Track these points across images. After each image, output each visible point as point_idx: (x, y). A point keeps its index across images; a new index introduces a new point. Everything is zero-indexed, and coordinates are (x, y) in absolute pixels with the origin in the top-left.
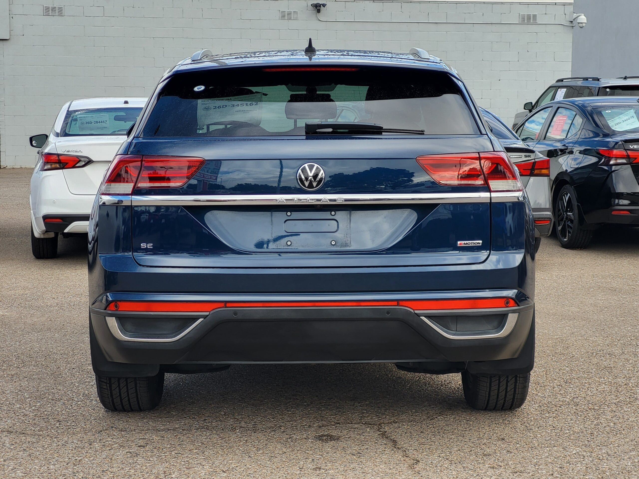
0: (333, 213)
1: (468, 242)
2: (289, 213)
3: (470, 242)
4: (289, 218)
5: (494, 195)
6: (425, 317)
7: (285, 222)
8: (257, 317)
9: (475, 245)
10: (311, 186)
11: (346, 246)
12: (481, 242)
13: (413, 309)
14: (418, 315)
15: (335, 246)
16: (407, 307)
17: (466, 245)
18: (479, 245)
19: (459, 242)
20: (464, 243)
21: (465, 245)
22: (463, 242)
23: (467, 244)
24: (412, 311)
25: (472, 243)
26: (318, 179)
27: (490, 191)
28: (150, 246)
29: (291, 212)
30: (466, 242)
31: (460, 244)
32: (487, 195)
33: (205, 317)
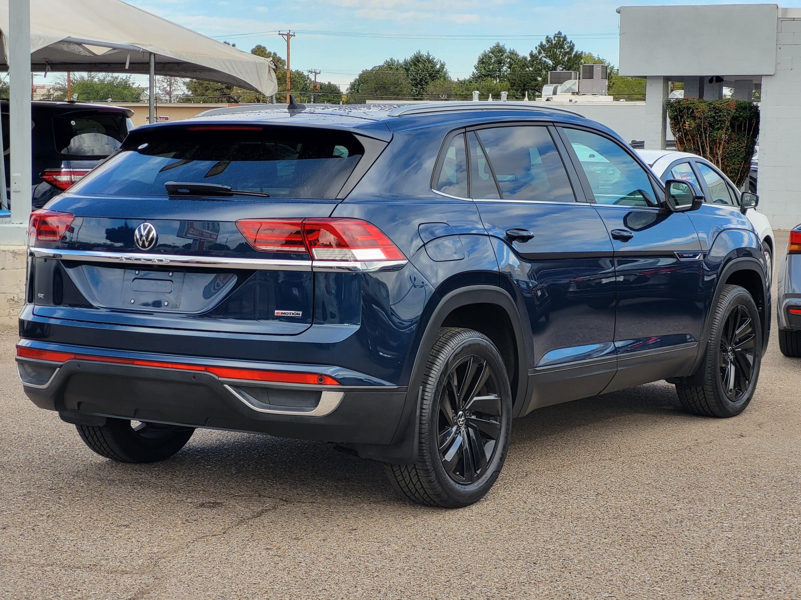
0: (171, 274)
1: (286, 312)
2: (137, 272)
3: (289, 312)
4: (138, 276)
5: (316, 264)
6: (230, 385)
7: (133, 280)
9: (293, 315)
10: (143, 246)
11: (175, 308)
12: (301, 313)
13: (217, 375)
15: (167, 307)
16: (213, 373)
17: (284, 315)
18: (298, 316)
19: (276, 311)
20: (282, 313)
21: (282, 315)
22: (281, 311)
23: (284, 313)
24: (217, 378)
25: (290, 313)
26: (149, 239)
27: (312, 259)
28: (42, 296)
29: (139, 271)
30: (283, 312)
31: (278, 313)
32: (308, 263)
33: (60, 367)
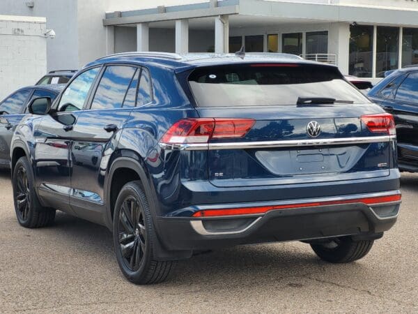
2: (299, 151)
6: (371, 207)
8: (292, 213)
9: (384, 166)
10: (314, 134)
14: (368, 207)
15: (324, 170)
16: (363, 202)
20: (381, 165)
24: (366, 204)
28: (221, 174)
31: (379, 165)
33: (262, 216)
